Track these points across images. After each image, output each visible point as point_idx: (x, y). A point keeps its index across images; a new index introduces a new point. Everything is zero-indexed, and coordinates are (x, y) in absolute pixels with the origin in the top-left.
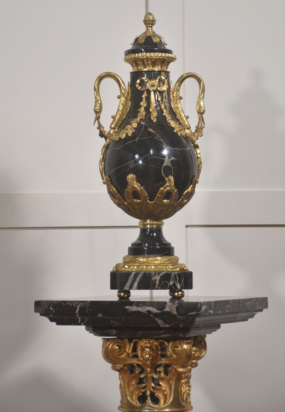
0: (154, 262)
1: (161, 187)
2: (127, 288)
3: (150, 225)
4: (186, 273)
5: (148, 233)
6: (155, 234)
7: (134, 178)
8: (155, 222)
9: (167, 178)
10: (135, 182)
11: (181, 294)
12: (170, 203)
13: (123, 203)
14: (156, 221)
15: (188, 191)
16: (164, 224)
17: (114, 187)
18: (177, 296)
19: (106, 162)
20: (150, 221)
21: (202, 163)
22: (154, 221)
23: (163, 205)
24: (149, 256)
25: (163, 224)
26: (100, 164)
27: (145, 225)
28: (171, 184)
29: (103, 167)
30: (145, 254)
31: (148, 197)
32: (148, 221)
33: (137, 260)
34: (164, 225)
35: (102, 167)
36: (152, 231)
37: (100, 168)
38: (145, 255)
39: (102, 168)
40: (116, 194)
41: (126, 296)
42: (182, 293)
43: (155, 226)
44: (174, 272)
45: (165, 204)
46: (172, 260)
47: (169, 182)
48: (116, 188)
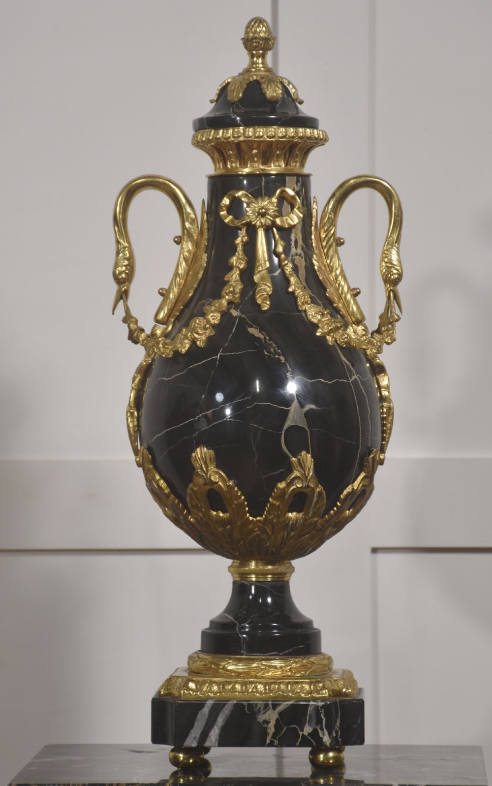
0: (263, 674)
1: (281, 481)
2: (192, 742)
3: (257, 574)
4: (346, 703)
5: (251, 597)
6: (269, 600)
7: (210, 459)
8: (270, 567)
9: (295, 457)
10: (212, 468)
11: (333, 758)
12: (305, 520)
14: (271, 565)
15: (353, 489)
16: (293, 571)
17: (162, 477)
18: (323, 762)
19: (144, 411)
20: (256, 565)
21: (393, 413)
22: (268, 564)
23: (287, 525)
24: (253, 657)
25: (292, 569)
26: (129, 414)
27: (244, 575)
28: (306, 473)
29: (136, 423)
30: (242, 652)
31: (247, 506)
32: (253, 565)
33: (221, 667)
34: (293, 574)
35: (133, 422)
36: (262, 590)
37: (128, 426)
38: (242, 654)
39: (134, 426)
41: (191, 761)
42: (336, 754)
43: (270, 576)
45: (292, 524)
46: (311, 668)
47: (299, 468)
48: (166, 481)
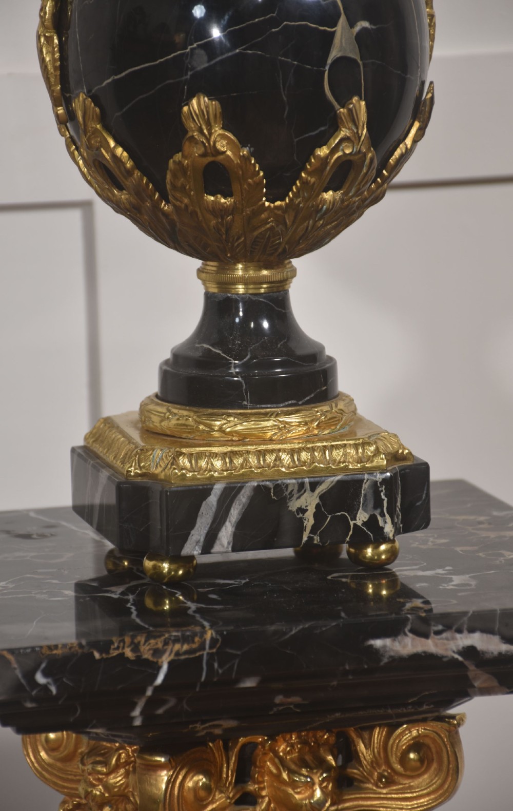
13: (156, 206)
40: (129, 173)
44: (371, 471)
